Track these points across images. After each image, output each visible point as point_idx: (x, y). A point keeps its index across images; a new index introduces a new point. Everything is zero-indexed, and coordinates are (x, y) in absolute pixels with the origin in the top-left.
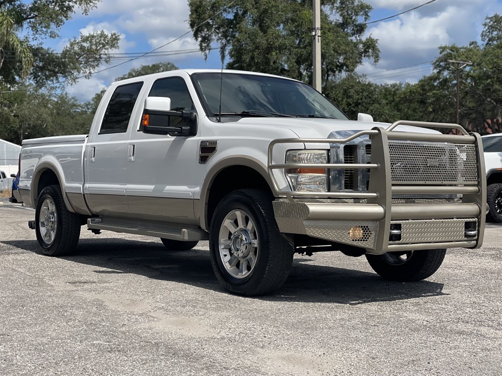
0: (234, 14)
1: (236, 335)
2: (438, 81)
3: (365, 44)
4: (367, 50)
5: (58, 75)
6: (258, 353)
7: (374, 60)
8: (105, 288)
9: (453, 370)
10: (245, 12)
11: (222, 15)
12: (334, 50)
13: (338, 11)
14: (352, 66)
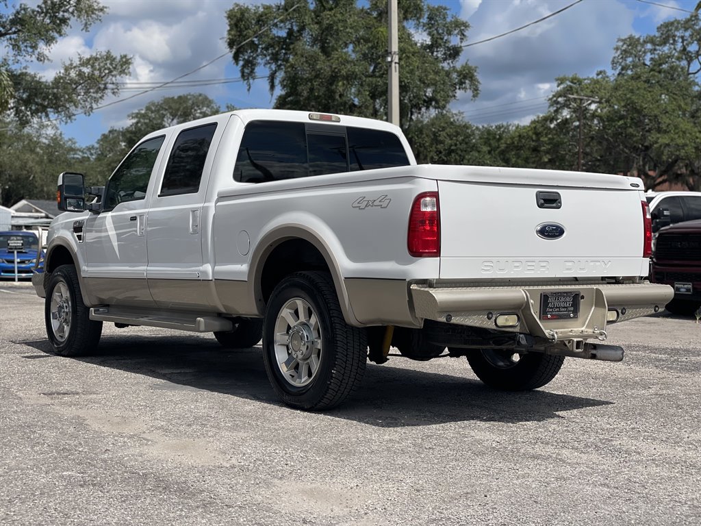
0: (287, 31)
1: (251, 463)
2: (555, 123)
3: (460, 73)
4: (463, 80)
5: (49, 110)
6: (274, 486)
7: (472, 94)
8: (90, 401)
9: (514, 505)
10: (302, 29)
11: (271, 31)
12: (420, 80)
13: (425, 28)
14: (443, 100)
